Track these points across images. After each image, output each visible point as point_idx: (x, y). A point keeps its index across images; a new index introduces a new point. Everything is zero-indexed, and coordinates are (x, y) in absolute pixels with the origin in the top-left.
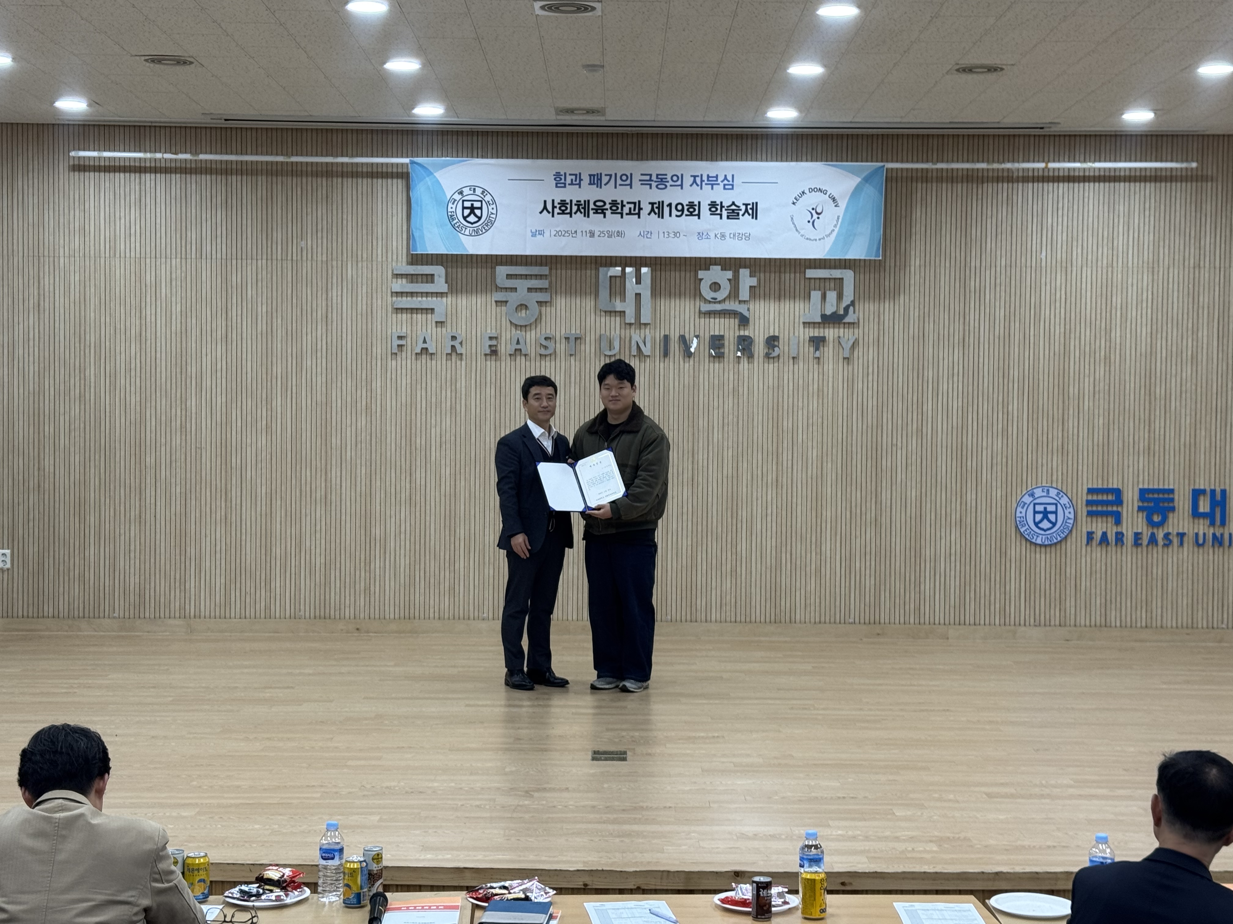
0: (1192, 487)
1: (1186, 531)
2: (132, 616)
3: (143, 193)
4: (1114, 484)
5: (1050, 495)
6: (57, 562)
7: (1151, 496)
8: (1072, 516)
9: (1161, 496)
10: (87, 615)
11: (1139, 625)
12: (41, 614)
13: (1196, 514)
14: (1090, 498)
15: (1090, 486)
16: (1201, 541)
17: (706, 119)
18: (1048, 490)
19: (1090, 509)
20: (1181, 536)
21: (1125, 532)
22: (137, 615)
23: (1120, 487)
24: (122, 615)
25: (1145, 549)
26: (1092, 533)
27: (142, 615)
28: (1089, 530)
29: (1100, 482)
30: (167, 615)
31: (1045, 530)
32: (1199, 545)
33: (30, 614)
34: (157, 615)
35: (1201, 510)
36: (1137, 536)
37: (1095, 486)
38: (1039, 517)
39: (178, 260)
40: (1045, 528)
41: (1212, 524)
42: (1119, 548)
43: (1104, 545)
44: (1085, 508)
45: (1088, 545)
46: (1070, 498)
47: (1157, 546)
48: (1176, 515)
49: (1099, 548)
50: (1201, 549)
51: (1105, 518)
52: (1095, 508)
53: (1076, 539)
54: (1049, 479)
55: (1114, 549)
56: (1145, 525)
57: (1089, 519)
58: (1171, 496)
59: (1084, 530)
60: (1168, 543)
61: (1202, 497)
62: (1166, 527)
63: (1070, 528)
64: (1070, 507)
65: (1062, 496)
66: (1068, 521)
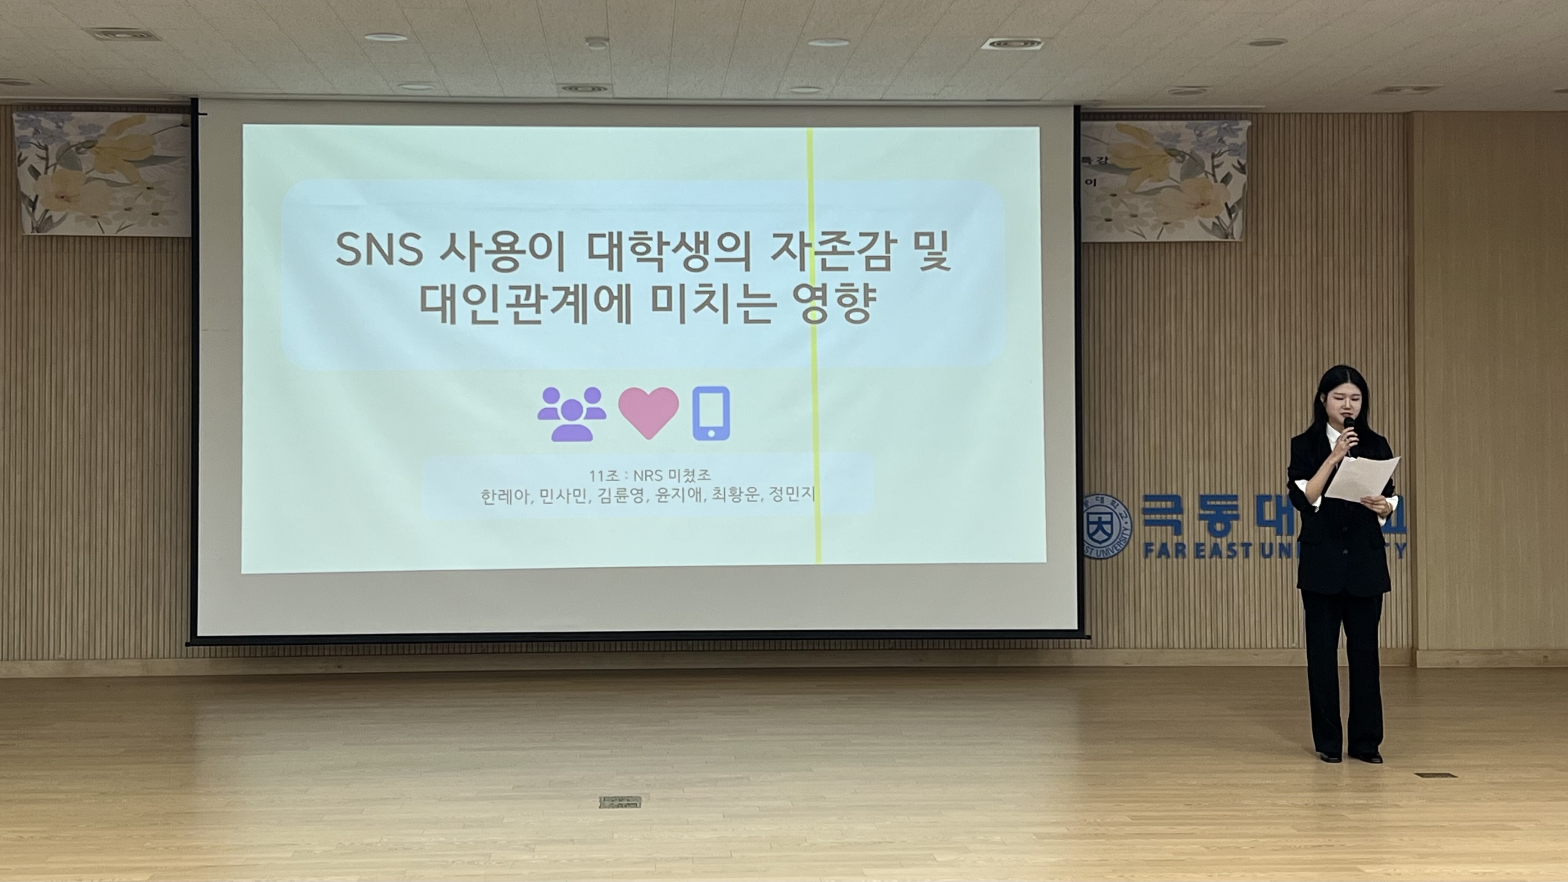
0: (1256, 493)
1: (1251, 541)
2: (80, 657)
4: (1173, 490)
5: (1105, 504)
7: (1213, 503)
8: (1128, 526)
9: (1224, 503)
10: (28, 657)
11: (1204, 646)
13: (1261, 521)
14: (1147, 505)
15: (1147, 493)
16: (1267, 552)
17: (724, 96)
18: (1102, 499)
19: (1148, 517)
20: (1246, 546)
21: (1186, 543)
22: (86, 656)
23: (1180, 494)
24: (68, 656)
25: (1208, 560)
26: (1151, 544)
27: (92, 657)
28: (1148, 541)
29: (1158, 488)
30: (121, 655)
31: (1100, 543)
32: (1265, 556)
34: (109, 656)
35: (1267, 518)
36: (1199, 547)
37: (1153, 493)
38: (1093, 528)
40: (1100, 540)
41: (1279, 532)
42: (1180, 560)
43: (1163, 557)
44: (1142, 516)
45: (1146, 556)
46: (1127, 506)
47: (1221, 557)
48: (1240, 523)
49: (1159, 560)
50: (1268, 560)
51: (1164, 528)
52: (1153, 517)
53: (1134, 551)
54: (1103, 486)
55: (1175, 560)
56: (1207, 534)
57: (1147, 528)
58: (1234, 503)
59: (1142, 542)
60: (1233, 555)
61: (1267, 503)
62: (1229, 536)
63: (1127, 540)
64: (1126, 517)
65: (1118, 505)
66: (1125, 532)
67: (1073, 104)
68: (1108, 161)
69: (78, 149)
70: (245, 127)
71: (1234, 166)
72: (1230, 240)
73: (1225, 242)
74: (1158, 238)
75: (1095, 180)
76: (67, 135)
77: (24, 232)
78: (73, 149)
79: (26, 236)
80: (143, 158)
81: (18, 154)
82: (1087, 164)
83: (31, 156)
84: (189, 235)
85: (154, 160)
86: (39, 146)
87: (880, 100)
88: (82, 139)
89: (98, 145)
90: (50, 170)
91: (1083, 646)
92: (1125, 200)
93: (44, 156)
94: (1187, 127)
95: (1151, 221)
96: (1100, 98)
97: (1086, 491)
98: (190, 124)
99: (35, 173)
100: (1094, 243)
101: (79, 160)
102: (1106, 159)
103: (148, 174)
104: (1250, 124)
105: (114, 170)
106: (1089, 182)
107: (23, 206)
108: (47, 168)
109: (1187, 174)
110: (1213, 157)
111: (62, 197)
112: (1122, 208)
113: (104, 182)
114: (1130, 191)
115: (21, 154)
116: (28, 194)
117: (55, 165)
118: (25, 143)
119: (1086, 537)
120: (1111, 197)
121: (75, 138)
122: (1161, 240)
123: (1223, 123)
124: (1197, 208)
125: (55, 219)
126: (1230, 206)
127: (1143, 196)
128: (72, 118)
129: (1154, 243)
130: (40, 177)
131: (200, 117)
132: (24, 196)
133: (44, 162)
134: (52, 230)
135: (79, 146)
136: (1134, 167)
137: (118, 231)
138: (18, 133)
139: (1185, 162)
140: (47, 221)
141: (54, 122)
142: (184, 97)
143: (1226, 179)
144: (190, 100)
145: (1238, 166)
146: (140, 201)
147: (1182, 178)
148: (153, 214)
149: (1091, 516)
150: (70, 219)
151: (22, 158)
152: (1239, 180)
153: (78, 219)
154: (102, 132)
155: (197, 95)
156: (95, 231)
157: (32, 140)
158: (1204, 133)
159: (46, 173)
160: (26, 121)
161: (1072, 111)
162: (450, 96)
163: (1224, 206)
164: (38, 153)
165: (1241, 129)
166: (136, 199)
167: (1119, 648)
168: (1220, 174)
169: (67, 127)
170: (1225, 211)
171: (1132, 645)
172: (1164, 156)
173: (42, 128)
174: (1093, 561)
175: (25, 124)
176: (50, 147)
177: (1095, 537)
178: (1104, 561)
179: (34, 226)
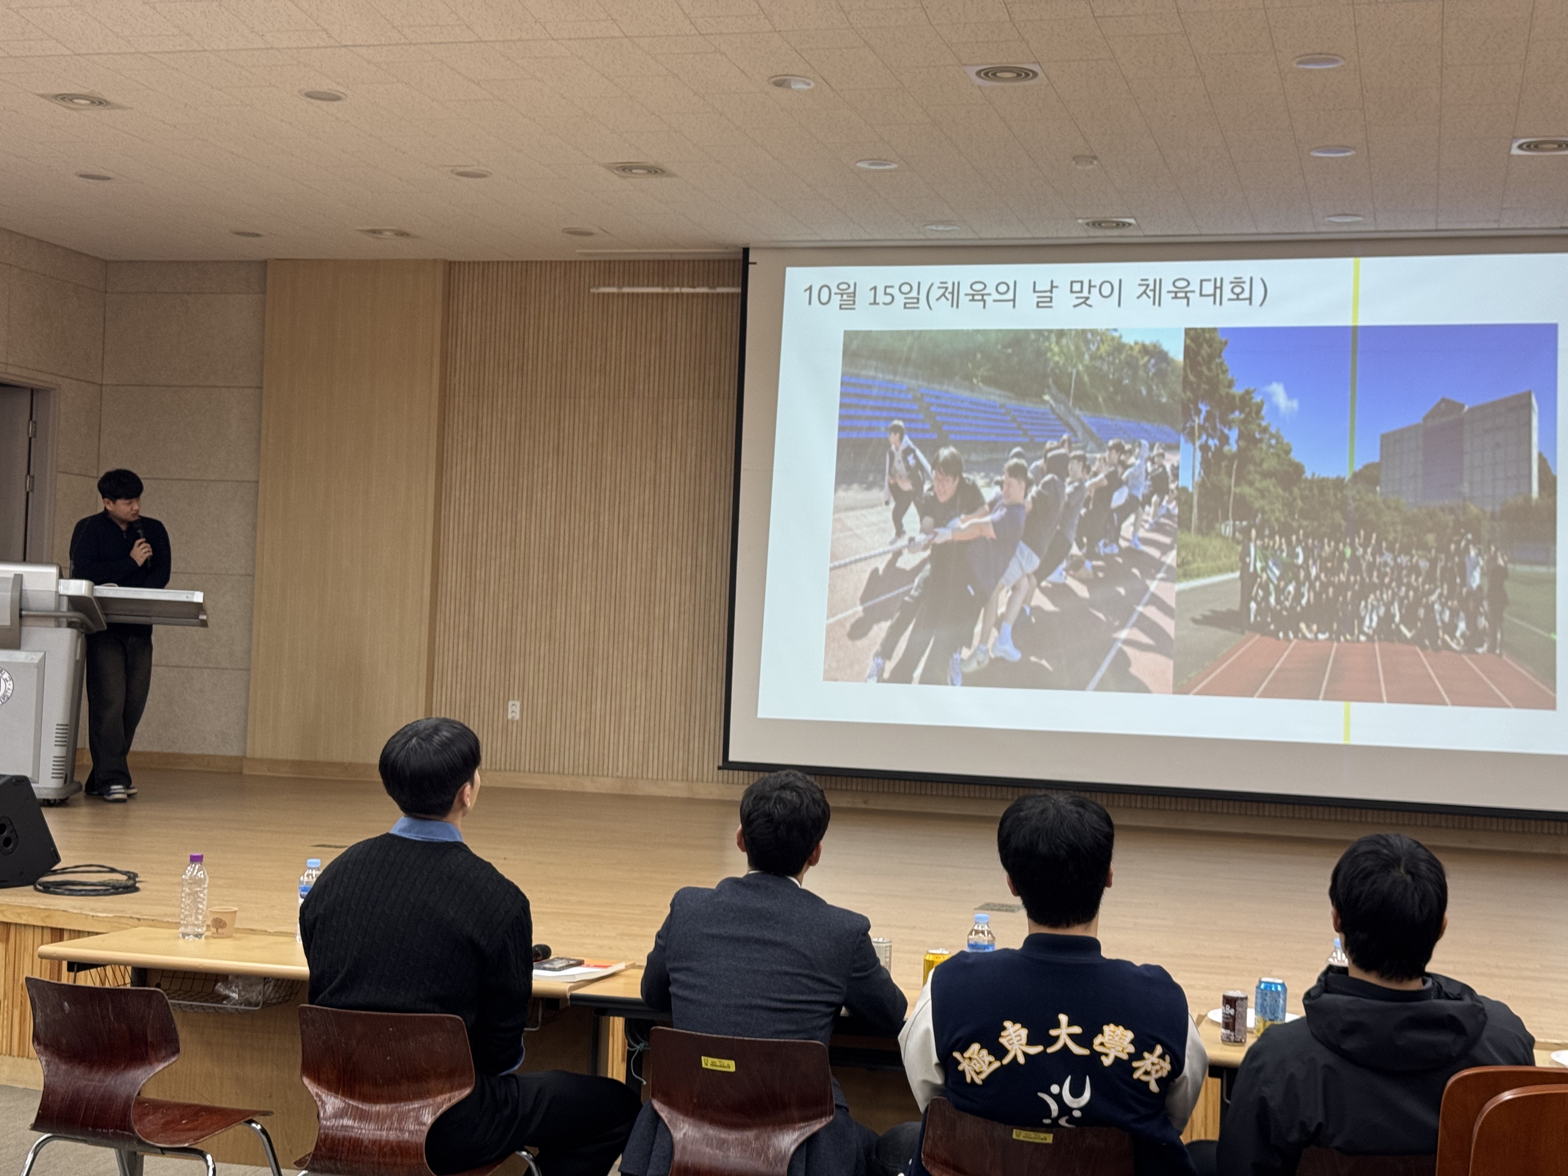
2: (635, 776)
3: (664, 331)
6: (564, 715)
10: (591, 773)
12: (546, 770)
17: (1260, 231)
22: (640, 776)
24: (625, 775)
27: (645, 776)
30: (670, 777)
33: (537, 769)
34: (660, 777)
39: (696, 401)
70: (788, 270)
87: (1436, 230)
131: (750, 266)
142: (737, 247)
144: (742, 251)
155: (748, 245)
162: (980, 239)
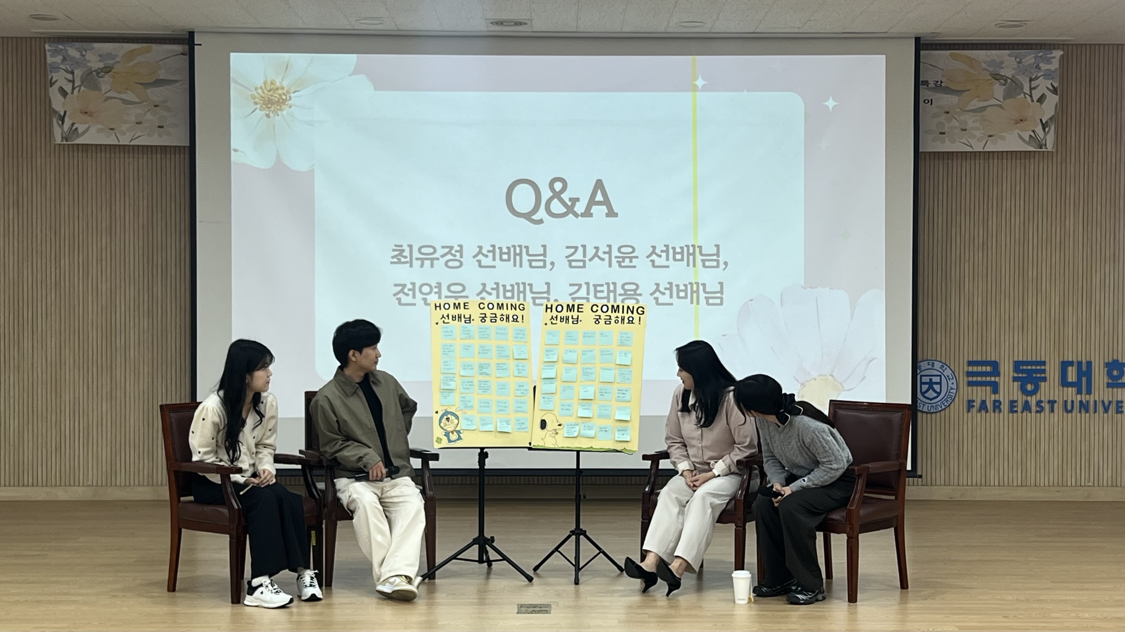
0: (1061, 360)
1: (1056, 399)
2: (104, 484)
4: (993, 357)
5: (935, 368)
7: (1025, 367)
8: (954, 386)
9: (1034, 367)
10: (63, 484)
11: (1015, 484)
13: (1065, 383)
14: (970, 369)
15: (971, 359)
16: (1069, 408)
17: (623, 30)
18: (933, 364)
19: (970, 379)
20: (1052, 403)
21: (1002, 400)
22: (109, 483)
23: (997, 360)
24: (95, 483)
25: (1020, 414)
26: (973, 401)
27: (114, 484)
28: (970, 398)
29: (979, 356)
31: (931, 399)
32: (1068, 412)
35: (1069, 379)
36: (1013, 404)
37: (975, 359)
38: (925, 387)
40: (931, 397)
41: (1079, 392)
42: (997, 414)
43: (983, 412)
44: (966, 379)
45: (969, 411)
46: (953, 370)
47: (1031, 412)
48: (1047, 383)
49: (979, 415)
50: (1070, 415)
51: (984, 388)
52: (975, 379)
53: (958, 406)
54: (934, 353)
55: (992, 414)
56: (1020, 393)
57: (970, 388)
58: (1043, 367)
59: (966, 399)
60: (1041, 410)
61: (1070, 368)
62: (1038, 394)
63: (953, 397)
64: (953, 378)
65: (946, 369)
66: (951, 391)
67: (914, 36)
68: (943, 84)
69: (98, 74)
70: (232, 55)
71: (1048, 88)
72: (1044, 150)
73: (1039, 152)
74: (983, 149)
75: (932, 100)
76: (89, 61)
77: (55, 141)
78: (94, 73)
79: (57, 144)
80: (151, 81)
81: (50, 77)
82: (926, 87)
83: (60, 78)
84: (188, 144)
85: (159, 83)
86: (67, 71)
87: (753, 33)
88: (101, 65)
89: (113, 71)
90: (76, 91)
91: (915, 484)
92: (955, 116)
93: (71, 79)
94: (1009, 55)
95: (978, 133)
96: (937, 31)
97: (920, 357)
98: (188, 53)
99: (63, 93)
100: (930, 153)
101: (100, 82)
102: (941, 82)
103: (155, 94)
104: (1062, 53)
105: (128, 91)
106: (926, 101)
107: (55, 120)
108: (73, 88)
109: (1008, 95)
110: (1031, 80)
111: (86, 113)
112: (955, 123)
113: (119, 101)
114: (961, 109)
115: (52, 79)
116: (57, 109)
117: (80, 86)
118: (56, 68)
119: (919, 395)
120: (945, 114)
121: (96, 64)
122: (986, 150)
123: (1040, 52)
124: (1017, 123)
125: (80, 131)
126: (1044, 122)
127: (971, 114)
128: (93, 48)
129: (980, 152)
130: (68, 96)
131: (196, 47)
132: (55, 112)
133: (71, 84)
134: (78, 139)
135: (99, 71)
136: (964, 89)
137: (131, 141)
138: (50, 60)
139: (1007, 85)
140: (74, 132)
141: (78, 51)
142: (183, 30)
143: (1041, 100)
144: (188, 34)
145: (1052, 89)
146: (149, 116)
147: (1005, 98)
148: (159, 127)
149: (923, 378)
150: (93, 130)
151: (53, 81)
152: (1053, 100)
153: (100, 131)
154: (117, 59)
155: (194, 29)
156: (112, 141)
157: (61, 66)
158: (1023, 60)
159: (72, 93)
160: (56, 50)
161: (913, 42)
162: (399, 30)
163: (1039, 121)
164: (66, 77)
165: (1054, 58)
166: (145, 114)
167: (945, 485)
168: (1036, 95)
169: (89, 56)
170: (1040, 126)
171: (956, 483)
172: (991, 80)
173: (69, 56)
174: (924, 415)
175: (56, 52)
176: (76, 72)
177: (926, 395)
178: (934, 415)
179: (64, 135)
